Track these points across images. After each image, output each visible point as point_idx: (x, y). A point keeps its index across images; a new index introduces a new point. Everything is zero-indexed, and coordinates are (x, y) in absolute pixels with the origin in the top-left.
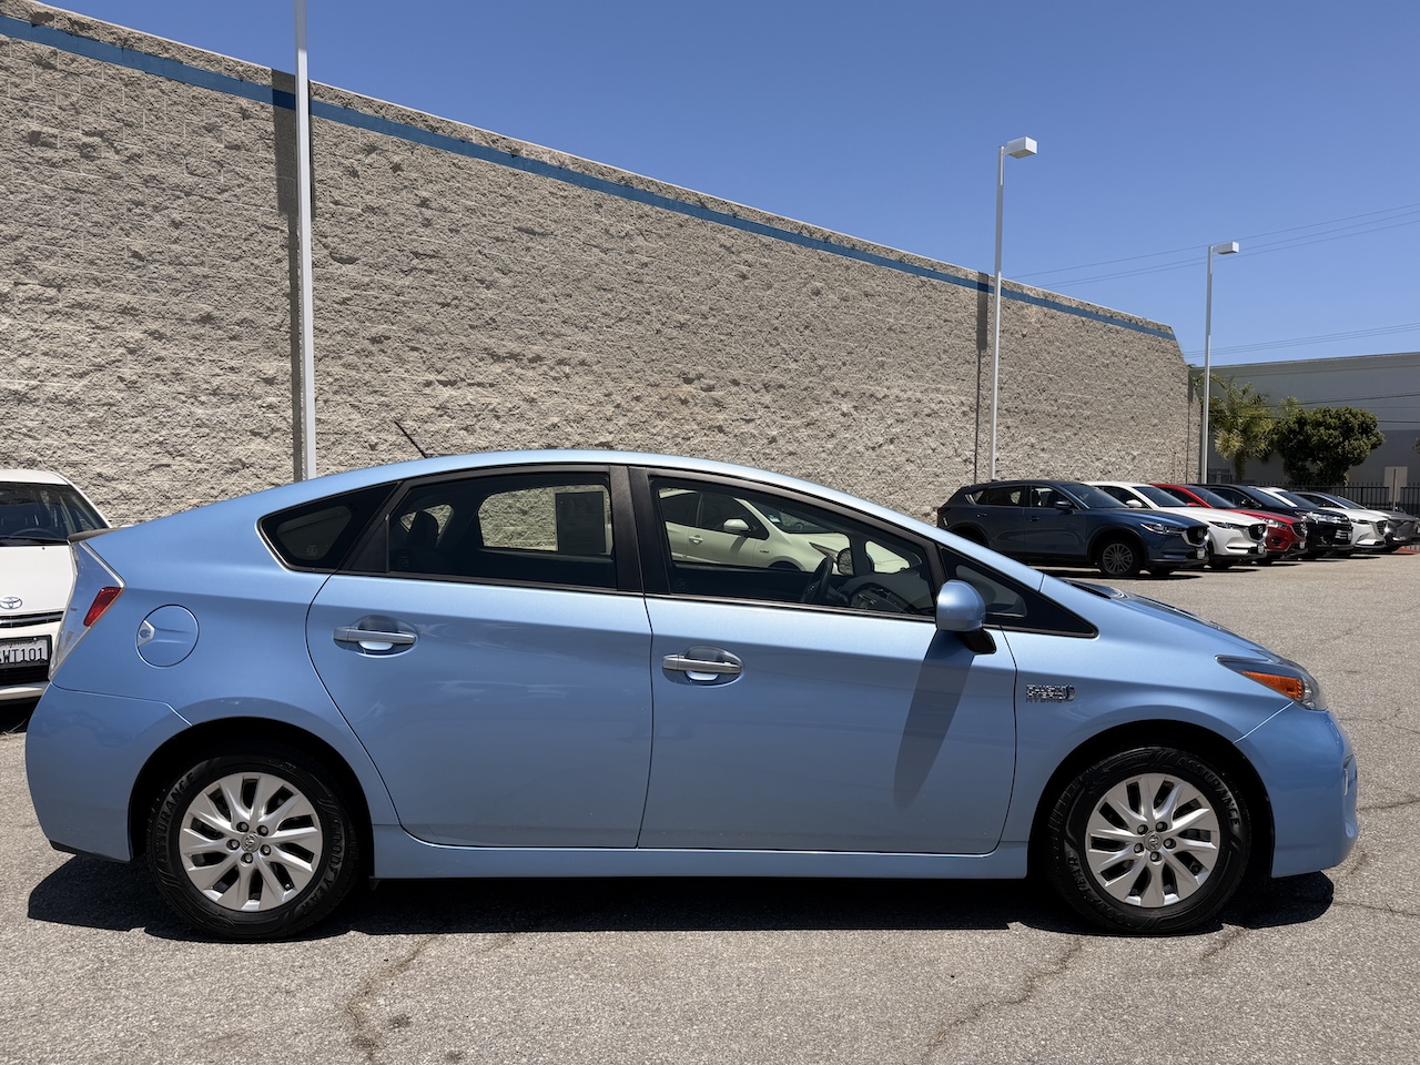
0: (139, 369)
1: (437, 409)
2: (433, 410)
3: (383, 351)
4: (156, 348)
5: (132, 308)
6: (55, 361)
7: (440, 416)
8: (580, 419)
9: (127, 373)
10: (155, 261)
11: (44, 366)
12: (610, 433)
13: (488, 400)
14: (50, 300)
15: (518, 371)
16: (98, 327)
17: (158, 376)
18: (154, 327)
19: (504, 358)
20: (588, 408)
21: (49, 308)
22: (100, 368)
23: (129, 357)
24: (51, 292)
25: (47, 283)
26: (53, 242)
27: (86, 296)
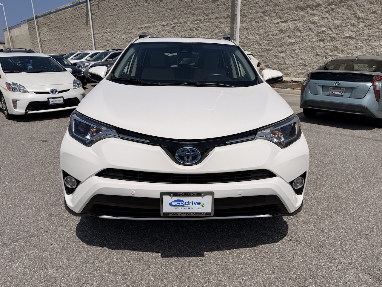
0: (218, 31)
1: (279, 31)
2: (278, 32)
3: (266, 15)
4: (221, 26)
5: (217, 17)
6: (207, 32)
7: (281, 33)
8: (336, 27)
9: (216, 32)
10: (221, 5)
11: (205, 33)
12: (352, 32)
13: (297, 25)
14: (206, 19)
15: (310, 12)
16: (212, 23)
17: (220, 32)
18: (220, 21)
19: (305, 8)
20: (342, 22)
21: (206, 21)
22: (212, 32)
23: (217, 29)
24: (207, 17)
25: (206, 16)
26: (207, 6)
27: (211, 17)
